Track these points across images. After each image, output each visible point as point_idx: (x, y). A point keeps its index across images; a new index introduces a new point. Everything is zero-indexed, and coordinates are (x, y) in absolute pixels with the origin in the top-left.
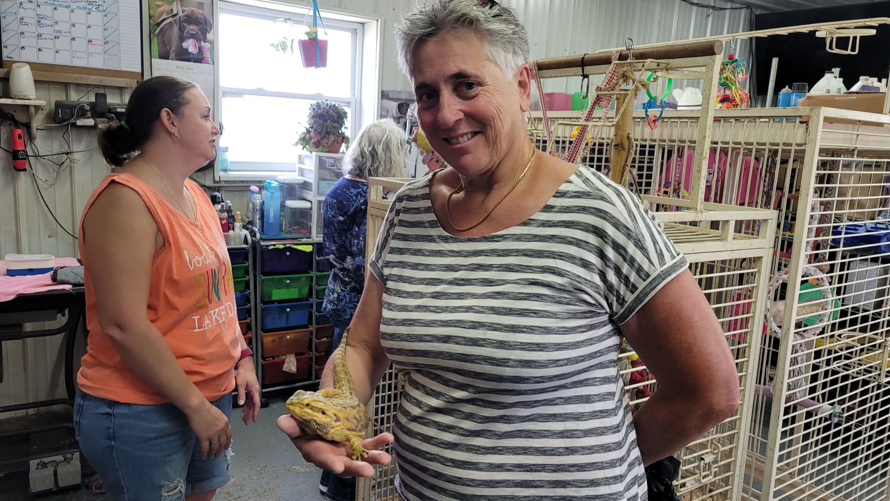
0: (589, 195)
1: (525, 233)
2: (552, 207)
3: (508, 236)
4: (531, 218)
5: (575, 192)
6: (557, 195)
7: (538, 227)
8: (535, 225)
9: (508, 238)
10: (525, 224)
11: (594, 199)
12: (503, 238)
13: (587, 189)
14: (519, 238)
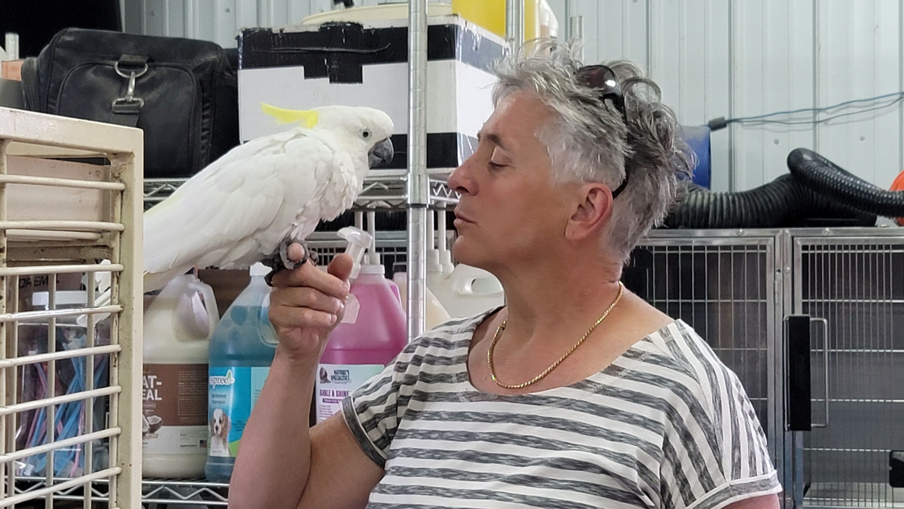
0: (670, 363)
1: (577, 399)
2: (620, 369)
3: (554, 400)
4: (588, 379)
5: (652, 355)
6: (629, 354)
7: (597, 393)
8: (593, 390)
9: (553, 402)
10: (579, 386)
11: (676, 369)
12: (547, 401)
13: (670, 355)
14: (568, 404)
